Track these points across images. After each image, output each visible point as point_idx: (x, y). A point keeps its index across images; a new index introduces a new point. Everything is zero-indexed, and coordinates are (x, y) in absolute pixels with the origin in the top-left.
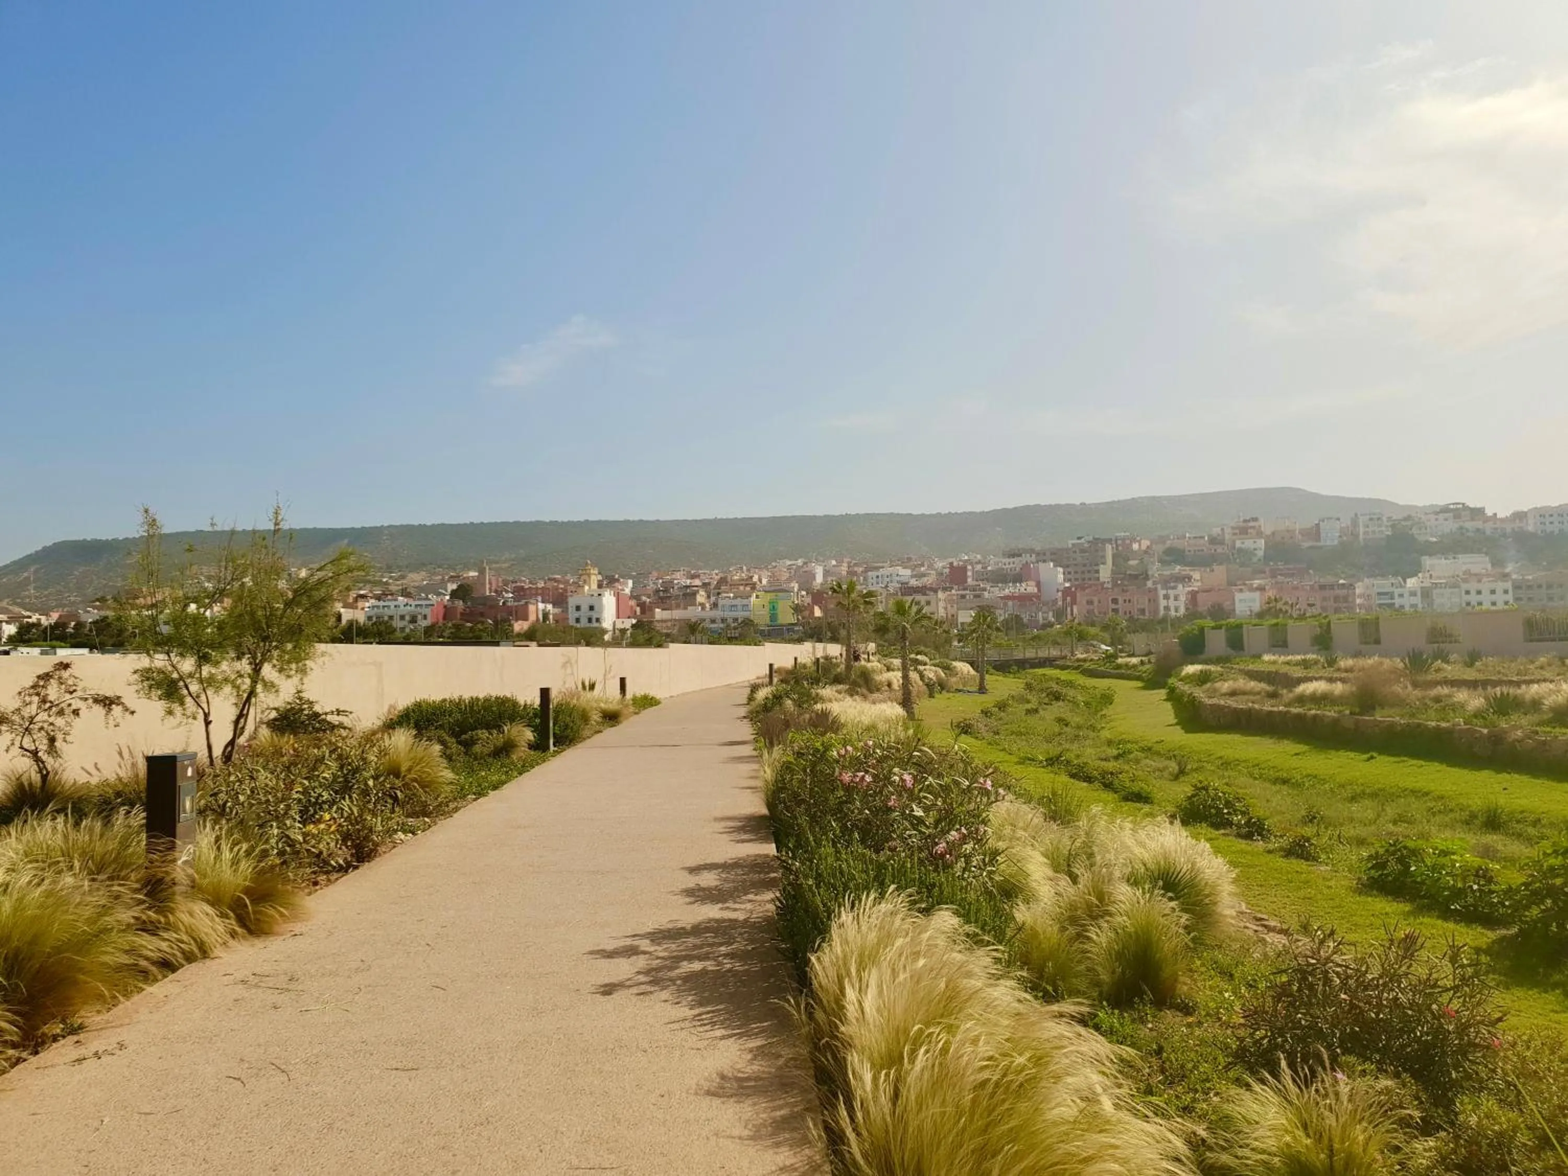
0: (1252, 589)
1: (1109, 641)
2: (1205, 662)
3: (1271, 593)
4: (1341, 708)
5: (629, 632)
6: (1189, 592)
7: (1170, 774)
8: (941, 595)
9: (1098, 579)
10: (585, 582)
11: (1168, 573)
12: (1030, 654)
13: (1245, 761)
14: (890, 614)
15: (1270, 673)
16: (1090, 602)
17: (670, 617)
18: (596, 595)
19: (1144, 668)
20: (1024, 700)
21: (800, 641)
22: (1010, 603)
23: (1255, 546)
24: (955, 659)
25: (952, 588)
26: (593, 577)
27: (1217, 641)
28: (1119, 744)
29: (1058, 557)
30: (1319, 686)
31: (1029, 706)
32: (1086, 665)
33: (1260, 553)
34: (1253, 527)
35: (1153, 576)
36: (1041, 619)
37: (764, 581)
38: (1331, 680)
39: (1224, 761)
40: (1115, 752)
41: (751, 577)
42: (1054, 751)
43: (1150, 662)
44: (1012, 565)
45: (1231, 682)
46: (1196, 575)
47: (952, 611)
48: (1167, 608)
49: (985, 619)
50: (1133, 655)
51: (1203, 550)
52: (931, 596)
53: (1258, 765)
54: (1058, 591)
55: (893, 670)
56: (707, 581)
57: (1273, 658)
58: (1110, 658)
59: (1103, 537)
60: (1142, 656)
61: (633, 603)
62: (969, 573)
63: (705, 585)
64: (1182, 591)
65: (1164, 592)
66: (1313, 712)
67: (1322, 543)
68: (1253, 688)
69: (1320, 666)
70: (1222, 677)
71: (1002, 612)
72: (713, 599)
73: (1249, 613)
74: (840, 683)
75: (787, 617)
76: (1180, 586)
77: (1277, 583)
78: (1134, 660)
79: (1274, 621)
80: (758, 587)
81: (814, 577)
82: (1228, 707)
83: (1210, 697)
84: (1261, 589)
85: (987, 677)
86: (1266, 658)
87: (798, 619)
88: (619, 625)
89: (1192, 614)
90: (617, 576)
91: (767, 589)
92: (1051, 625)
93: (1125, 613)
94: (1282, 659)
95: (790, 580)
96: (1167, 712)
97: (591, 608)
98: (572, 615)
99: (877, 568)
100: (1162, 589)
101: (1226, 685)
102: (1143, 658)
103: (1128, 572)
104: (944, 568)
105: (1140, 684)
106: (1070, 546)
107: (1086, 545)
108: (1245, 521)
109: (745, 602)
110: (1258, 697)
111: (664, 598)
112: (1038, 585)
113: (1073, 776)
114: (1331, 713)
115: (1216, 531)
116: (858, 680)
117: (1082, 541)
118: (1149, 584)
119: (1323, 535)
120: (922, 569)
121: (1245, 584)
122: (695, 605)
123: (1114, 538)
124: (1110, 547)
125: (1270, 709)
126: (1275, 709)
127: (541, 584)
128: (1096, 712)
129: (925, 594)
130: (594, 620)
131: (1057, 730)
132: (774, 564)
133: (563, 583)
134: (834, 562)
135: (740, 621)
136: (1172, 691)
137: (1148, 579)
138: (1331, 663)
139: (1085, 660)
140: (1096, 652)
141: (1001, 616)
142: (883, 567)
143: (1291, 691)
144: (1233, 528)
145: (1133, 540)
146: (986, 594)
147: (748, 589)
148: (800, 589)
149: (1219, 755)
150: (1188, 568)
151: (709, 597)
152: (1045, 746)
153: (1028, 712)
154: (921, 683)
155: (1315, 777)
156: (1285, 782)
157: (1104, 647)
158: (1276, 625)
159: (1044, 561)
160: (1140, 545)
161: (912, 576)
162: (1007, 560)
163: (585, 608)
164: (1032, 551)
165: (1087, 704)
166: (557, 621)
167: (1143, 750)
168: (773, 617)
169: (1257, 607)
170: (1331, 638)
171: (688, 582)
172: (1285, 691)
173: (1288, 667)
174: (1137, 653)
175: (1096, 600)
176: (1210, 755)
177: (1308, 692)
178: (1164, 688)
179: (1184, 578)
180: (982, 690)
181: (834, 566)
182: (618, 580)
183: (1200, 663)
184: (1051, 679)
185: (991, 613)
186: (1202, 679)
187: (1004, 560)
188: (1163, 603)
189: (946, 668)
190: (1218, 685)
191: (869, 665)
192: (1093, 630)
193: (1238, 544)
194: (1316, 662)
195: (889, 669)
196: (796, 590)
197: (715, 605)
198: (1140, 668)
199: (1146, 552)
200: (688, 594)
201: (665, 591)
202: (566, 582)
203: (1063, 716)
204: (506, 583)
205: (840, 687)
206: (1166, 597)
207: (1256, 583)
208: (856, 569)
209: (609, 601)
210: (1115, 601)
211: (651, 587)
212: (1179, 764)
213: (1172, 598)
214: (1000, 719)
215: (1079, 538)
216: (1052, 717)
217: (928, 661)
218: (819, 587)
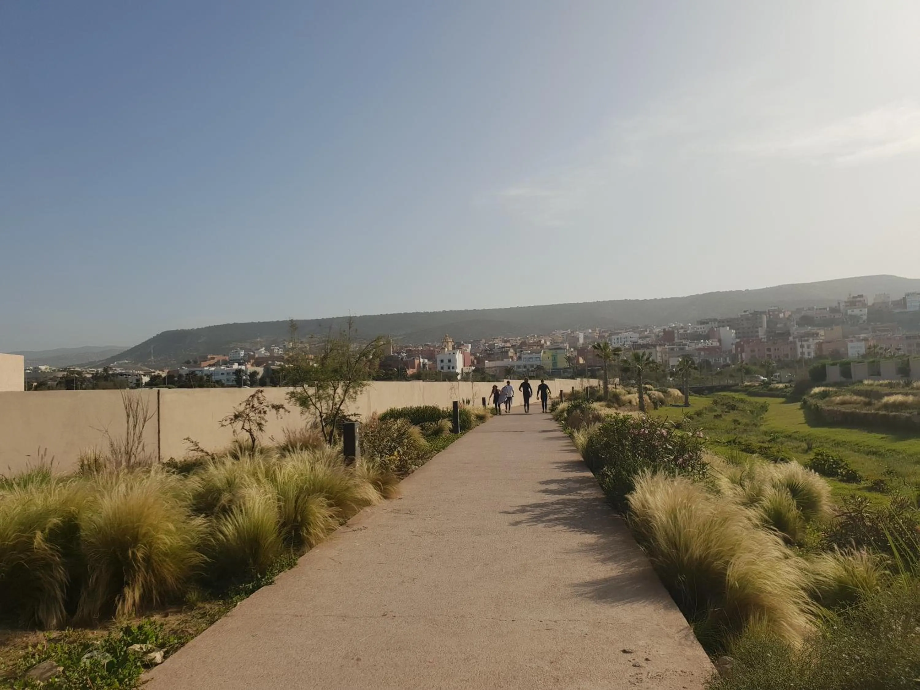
0: (859, 340)
1: (765, 373)
2: (826, 386)
3: (872, 343)
4: (911, 411)
5: (471, 375)
6: (817, 343)
7: (803, 450)
8: (658, 348)
9: (758, 336)
10: (445, 346)
11: (803, 331)
12: (715, 383)
13: (848, 442)
14: (630, 361)
15: (867, 391)
16: (752, 351)
17: (494, 365)
18: (452, 353)
19: (787, 390)
20: (711, 410)
21: (573, 378)
22: (702, 353)
23: (862, 313)
24: (670, 387)
25: (665, 344)
26: (450, 343)
27: (834, 373)
28: (771, 433)
29: (730, 323)
30: (899, 398)
31: (715, 414)
32: (751, 389)
33: (865, 317)
34: (860, 301)
35: (793, 334)
36: (722, 361)
37: (548, 343)
38: (906, 394)
39: (836, 442)
40: (769, 438)
41: (540, 341)
42: (732, 437)
43: (791, 386)
44: (703, 329)
45: (841, 397)
46: (822, 332)
47: (665, 358)
48: (802, 353)
49: (688, 362)
50: (780, 382)
51: (825, 317)
52: (653, 350)
53: (857, 444)
54: (732, 344)
55: (632, 393)
56: (514, 344)
57: (871, 382)
58: (765, 384)
59: (760, 310)
60: (787, 383)
61: (472, 357)
62: (676, 335)
63: (513, 346)
64: (812, 342)
65: (800, 343)
66: (894, 413)
67: (908, 310)
68: (856, 400)
69: (901, 386)
70: (836, 394)
71: (697, 358)
72: (518, 354)
73: (857, 355)
74: (600, 401)
75: (563, 364)
76: (811, 340)
77: (877, 336)
78: (781, 386)
79: (871, 360)
80: (545, 347)
81: (578, 340)
82: (840, 411)
83: (828, 406)
84: (866, 340)
85: (690, 397)
86: (866, 382)
87: (569, 365)
88: (466, 370)
89: (819, 357)
90: (462, 342)
91: (550, 348)
92: (728, 365)
93: (776, 357)
94: (876, 382)
95: (563, 342)
96: (801, 416)
97: (450, 361)
98: (439, 365)
99: (618, 334)
100: (799, 341)
101: (838, 398)
102: (787, 384)
103: (777, 332)
104: (659, 332)
105: (783, 400)
106: (740, 316)
107: (750, 315)
108: (854, 297)
109: (537, 355)
110: (859, 405)
111: (490, 354)
112: (720, 341)
113: (743, 450)
114: (905, 414)
115: (834, 304)
116: (612, 399)
117: (747, 313)
118: (791, 339)
119: (908, 304)
120: (646, 333)
121: (854, 337)
122: (508, 358)
123: (767, 311)
124: (765, 316)
125: (866, 412)
126: (869, 412)
127: (420, 348)
128: (757, 416)
129: (648, 348)
130: (451, 368)
131: (733, 427)
132: (554, 333)
133: (433, 347)
134: (590, 331)
135: (535, 367)
136: (805, 402)
137: (790, 336)
138: (908, 384)
139: (750, 386)
140: (757, 381)
141: (697, 360)
142: (621, 333)
143: (879, 401)
144: (845, 302)
145: (780, 312)
146: (687, 348)
147: (539, 348)
148: (570, 347)
149: (833, 439)
150: (816, 328)
151: (516, 353)
152: (726, 435)
153: (716, 417)
154: (649, 401)
155: (894, 450)
156: (874, 453)
157: (762, 378)
158: (873, 362)
159: (723, 326)
160: (784, 314)
161: (640, 338)
162: (699, 326)
163: (446, 361)
164: (715, 320)
165: (752, 412)
166: (430, 369)
167: (786, 437)
168: (555, 363)
169: (863, 351)
170: (910, 370)
171: (503, 344)
172: (876, 401)
173: (879, 388)
174: (783, 380)
175: (756, 349)
176: (827, 439)
177: (891, 401)
178: (800, 401)
179: (813, 334)
180: (687, 404)
181: (590, 333)
182: (463, 345)
183: (822, 386)
184: (729, 398)
185: (691, 359)
186: (824, 395)
187: (698, 327)
188: (799, 350)
189: (664, 392)
190: (833, 398)
191: (618, 391)
192: (754, 368)
193: (849, 312)
194: (899, 384)
195: (629, 393)
196: (568, 348)
197: (520, 358)
198: (785, 390)
199: (788, 319)
200: (504, 352)
201: (491, 350)
202: (434, 346)
203: (737, 418)
204: (402, 348)
205: (602, 403)
206: (802, 346)
207: (862, 336)
208: (604, 334)
209: (459, 357)
210: (769, 350)
211: (482, 347)
212: (808, 444)
213: (806, 347)
214: (699, 421)
215: (745, 312)
216: (731, 419)
217: (653, 388)
218: (581, 346)
